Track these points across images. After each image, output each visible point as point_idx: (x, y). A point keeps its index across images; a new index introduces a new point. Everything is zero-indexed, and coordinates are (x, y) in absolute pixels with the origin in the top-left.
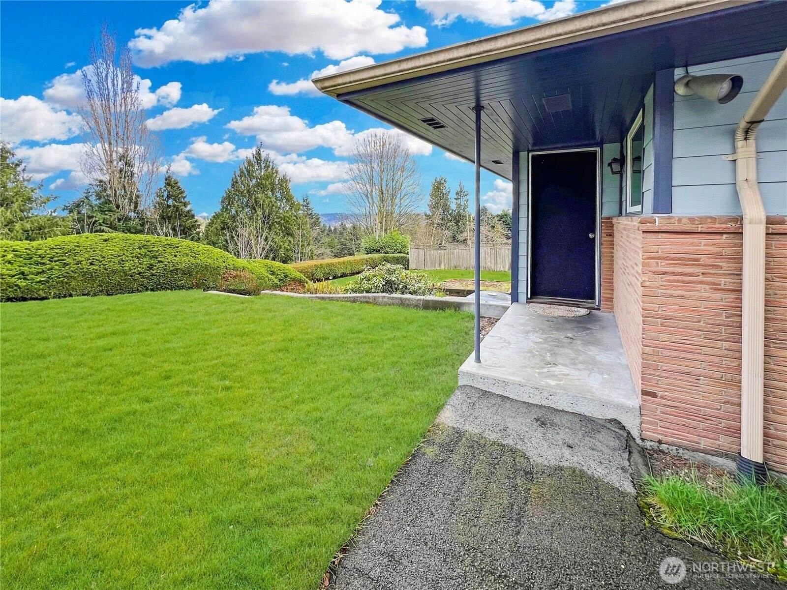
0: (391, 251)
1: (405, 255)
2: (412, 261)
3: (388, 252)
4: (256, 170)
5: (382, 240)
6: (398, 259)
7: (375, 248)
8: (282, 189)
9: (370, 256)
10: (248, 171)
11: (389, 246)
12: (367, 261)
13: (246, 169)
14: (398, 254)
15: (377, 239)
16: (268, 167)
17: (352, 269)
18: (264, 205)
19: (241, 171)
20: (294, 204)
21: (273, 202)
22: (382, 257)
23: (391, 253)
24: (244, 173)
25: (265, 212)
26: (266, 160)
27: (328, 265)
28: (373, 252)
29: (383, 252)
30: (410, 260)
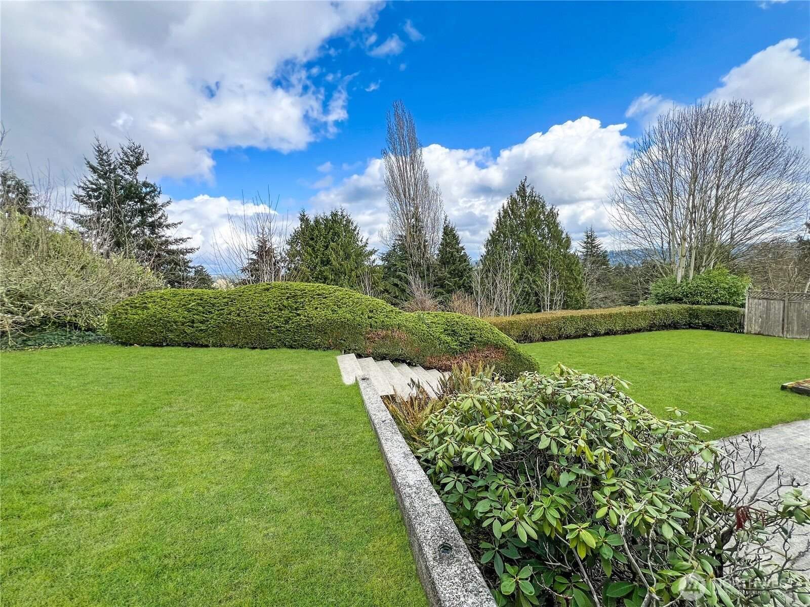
0: (704, 301)
1: (736, 309)
2: (750, 320)
4: (520, 208)
5: (687, 284)
6: (718, 314)
7: (672, 296)
8: (548, 226)
9: (663, 306)
10: (512, 210)
11: (701, 293)
12: (655, 315)
13: (510, 208)
14: (719, 306)
15: (679, 281)
16: (533, 202)
17: (625, 324)
18: (525, 245)
19: (505, 211)
20: (562, 241)
21: (536, 241)
22: (685, 309)
23: (705, 304)
24: (508, 213)
25: (527, 252)
26: (531, 195)
27: (583, 318)
28: (669, 300)
29: (689, 302)
30: (746, 317)
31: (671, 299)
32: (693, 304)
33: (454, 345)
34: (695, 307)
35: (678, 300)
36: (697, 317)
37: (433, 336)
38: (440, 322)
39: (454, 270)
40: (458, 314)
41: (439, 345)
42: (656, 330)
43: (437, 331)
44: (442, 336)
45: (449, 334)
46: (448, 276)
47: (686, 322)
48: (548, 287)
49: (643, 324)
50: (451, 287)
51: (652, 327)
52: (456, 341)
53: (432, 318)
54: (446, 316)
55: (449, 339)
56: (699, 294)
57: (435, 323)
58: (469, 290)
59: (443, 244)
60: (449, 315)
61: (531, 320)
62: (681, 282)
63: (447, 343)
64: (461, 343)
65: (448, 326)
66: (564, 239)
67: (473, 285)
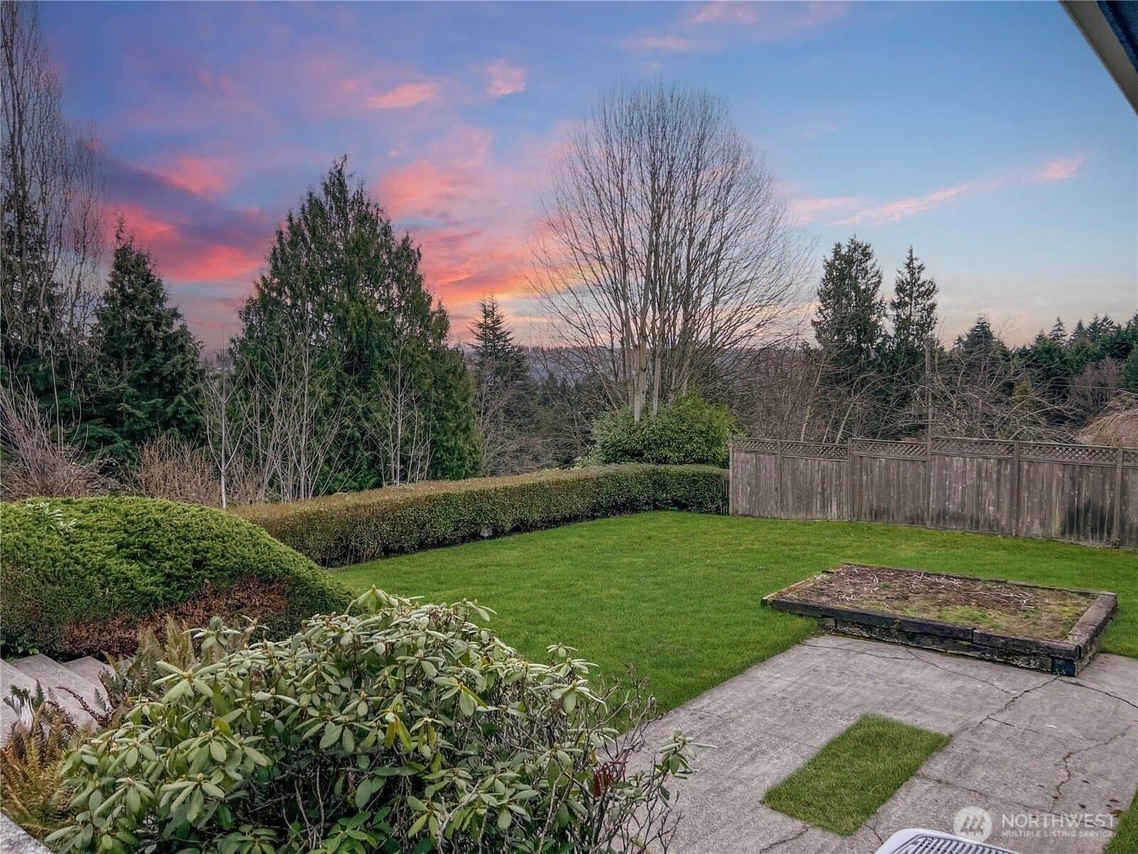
0: (674, 456)
1: (716, 470)
2: (736, 487)
3: (665, 460)
4: (332, 229)
5: (650, 424)
6: (693, 480)
7: (627, 447)
8: (398, 281)
9: (612, 468)
10: (313, 231)
11: (669, 443)
12: (599, 485)
13: (307, 224)
14: (695, 465)
15: (637, 418)
16: (363, 219)
17: (548, 507)
18: (345, 320)
19: (295, 229)
20: (430, 320)
21: (371, 314)
22: (646, 473)
23: (675, 463)
24: (303, 235)
25: (350, 339)
26: (359, 201)
27: (471, 497)
28: (622, 456)
29: (653, 459)
30: (731, 484)
31: (626, 453)
32: (659, 462)
33: (148, 583)
34: (662, 467)
35: (637, 455)
36: (664, 487)
37: (84, 565)
38: (105, 524)
39: (149, 376)
40: (161, 501)
41: (103, 587)
42: (602, 517)
43: (98, 550)
44: (111, 562)
45: (134, 557)
46: (131, 390)
47: (649, 498)
48: (396, 427)
49: (580, 504)
50: (138, 421)
51: (596, 511)
52: (153, 573)
53: (79, 514)
54: (123, 508)
55: (132, 569)
56: (667, 444)
57: (87, 528)
58: (194, 433)
59: (113, 299)
60: (132, 503)
61: (357, 507)
62: (641, 420)
63: (126, 580)
64: (168, 576)
65: (132, 534)
66: (433, 314)
67: (206, 418)
